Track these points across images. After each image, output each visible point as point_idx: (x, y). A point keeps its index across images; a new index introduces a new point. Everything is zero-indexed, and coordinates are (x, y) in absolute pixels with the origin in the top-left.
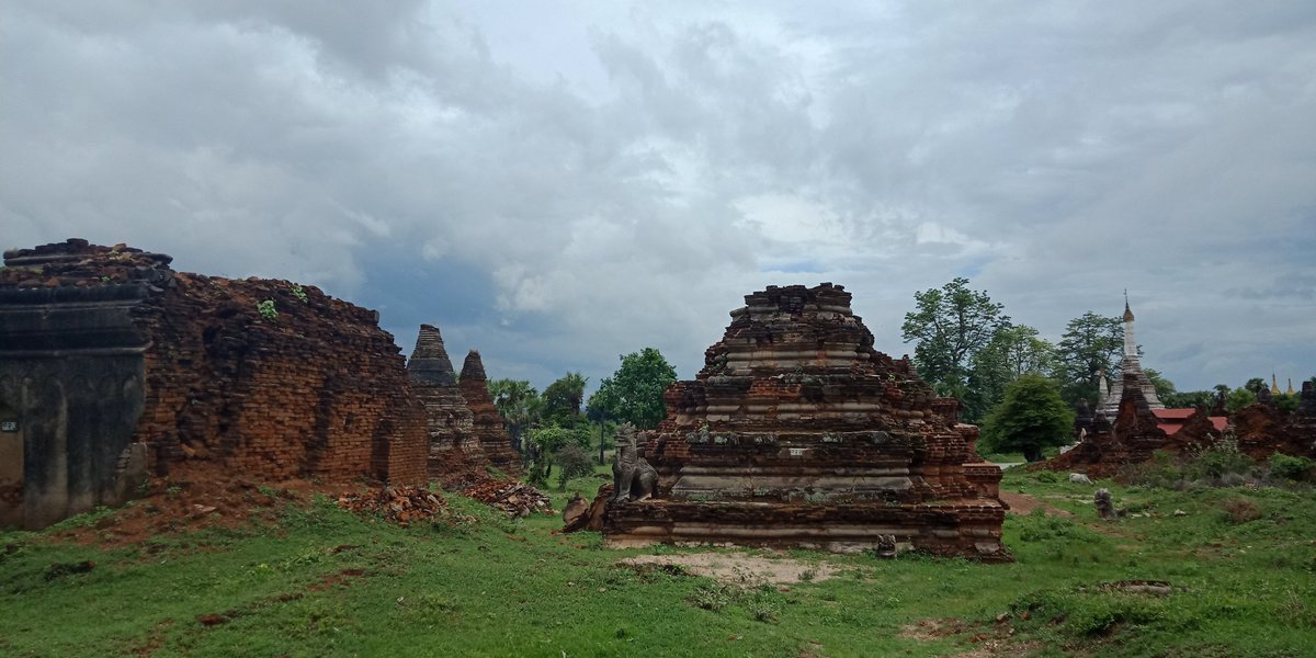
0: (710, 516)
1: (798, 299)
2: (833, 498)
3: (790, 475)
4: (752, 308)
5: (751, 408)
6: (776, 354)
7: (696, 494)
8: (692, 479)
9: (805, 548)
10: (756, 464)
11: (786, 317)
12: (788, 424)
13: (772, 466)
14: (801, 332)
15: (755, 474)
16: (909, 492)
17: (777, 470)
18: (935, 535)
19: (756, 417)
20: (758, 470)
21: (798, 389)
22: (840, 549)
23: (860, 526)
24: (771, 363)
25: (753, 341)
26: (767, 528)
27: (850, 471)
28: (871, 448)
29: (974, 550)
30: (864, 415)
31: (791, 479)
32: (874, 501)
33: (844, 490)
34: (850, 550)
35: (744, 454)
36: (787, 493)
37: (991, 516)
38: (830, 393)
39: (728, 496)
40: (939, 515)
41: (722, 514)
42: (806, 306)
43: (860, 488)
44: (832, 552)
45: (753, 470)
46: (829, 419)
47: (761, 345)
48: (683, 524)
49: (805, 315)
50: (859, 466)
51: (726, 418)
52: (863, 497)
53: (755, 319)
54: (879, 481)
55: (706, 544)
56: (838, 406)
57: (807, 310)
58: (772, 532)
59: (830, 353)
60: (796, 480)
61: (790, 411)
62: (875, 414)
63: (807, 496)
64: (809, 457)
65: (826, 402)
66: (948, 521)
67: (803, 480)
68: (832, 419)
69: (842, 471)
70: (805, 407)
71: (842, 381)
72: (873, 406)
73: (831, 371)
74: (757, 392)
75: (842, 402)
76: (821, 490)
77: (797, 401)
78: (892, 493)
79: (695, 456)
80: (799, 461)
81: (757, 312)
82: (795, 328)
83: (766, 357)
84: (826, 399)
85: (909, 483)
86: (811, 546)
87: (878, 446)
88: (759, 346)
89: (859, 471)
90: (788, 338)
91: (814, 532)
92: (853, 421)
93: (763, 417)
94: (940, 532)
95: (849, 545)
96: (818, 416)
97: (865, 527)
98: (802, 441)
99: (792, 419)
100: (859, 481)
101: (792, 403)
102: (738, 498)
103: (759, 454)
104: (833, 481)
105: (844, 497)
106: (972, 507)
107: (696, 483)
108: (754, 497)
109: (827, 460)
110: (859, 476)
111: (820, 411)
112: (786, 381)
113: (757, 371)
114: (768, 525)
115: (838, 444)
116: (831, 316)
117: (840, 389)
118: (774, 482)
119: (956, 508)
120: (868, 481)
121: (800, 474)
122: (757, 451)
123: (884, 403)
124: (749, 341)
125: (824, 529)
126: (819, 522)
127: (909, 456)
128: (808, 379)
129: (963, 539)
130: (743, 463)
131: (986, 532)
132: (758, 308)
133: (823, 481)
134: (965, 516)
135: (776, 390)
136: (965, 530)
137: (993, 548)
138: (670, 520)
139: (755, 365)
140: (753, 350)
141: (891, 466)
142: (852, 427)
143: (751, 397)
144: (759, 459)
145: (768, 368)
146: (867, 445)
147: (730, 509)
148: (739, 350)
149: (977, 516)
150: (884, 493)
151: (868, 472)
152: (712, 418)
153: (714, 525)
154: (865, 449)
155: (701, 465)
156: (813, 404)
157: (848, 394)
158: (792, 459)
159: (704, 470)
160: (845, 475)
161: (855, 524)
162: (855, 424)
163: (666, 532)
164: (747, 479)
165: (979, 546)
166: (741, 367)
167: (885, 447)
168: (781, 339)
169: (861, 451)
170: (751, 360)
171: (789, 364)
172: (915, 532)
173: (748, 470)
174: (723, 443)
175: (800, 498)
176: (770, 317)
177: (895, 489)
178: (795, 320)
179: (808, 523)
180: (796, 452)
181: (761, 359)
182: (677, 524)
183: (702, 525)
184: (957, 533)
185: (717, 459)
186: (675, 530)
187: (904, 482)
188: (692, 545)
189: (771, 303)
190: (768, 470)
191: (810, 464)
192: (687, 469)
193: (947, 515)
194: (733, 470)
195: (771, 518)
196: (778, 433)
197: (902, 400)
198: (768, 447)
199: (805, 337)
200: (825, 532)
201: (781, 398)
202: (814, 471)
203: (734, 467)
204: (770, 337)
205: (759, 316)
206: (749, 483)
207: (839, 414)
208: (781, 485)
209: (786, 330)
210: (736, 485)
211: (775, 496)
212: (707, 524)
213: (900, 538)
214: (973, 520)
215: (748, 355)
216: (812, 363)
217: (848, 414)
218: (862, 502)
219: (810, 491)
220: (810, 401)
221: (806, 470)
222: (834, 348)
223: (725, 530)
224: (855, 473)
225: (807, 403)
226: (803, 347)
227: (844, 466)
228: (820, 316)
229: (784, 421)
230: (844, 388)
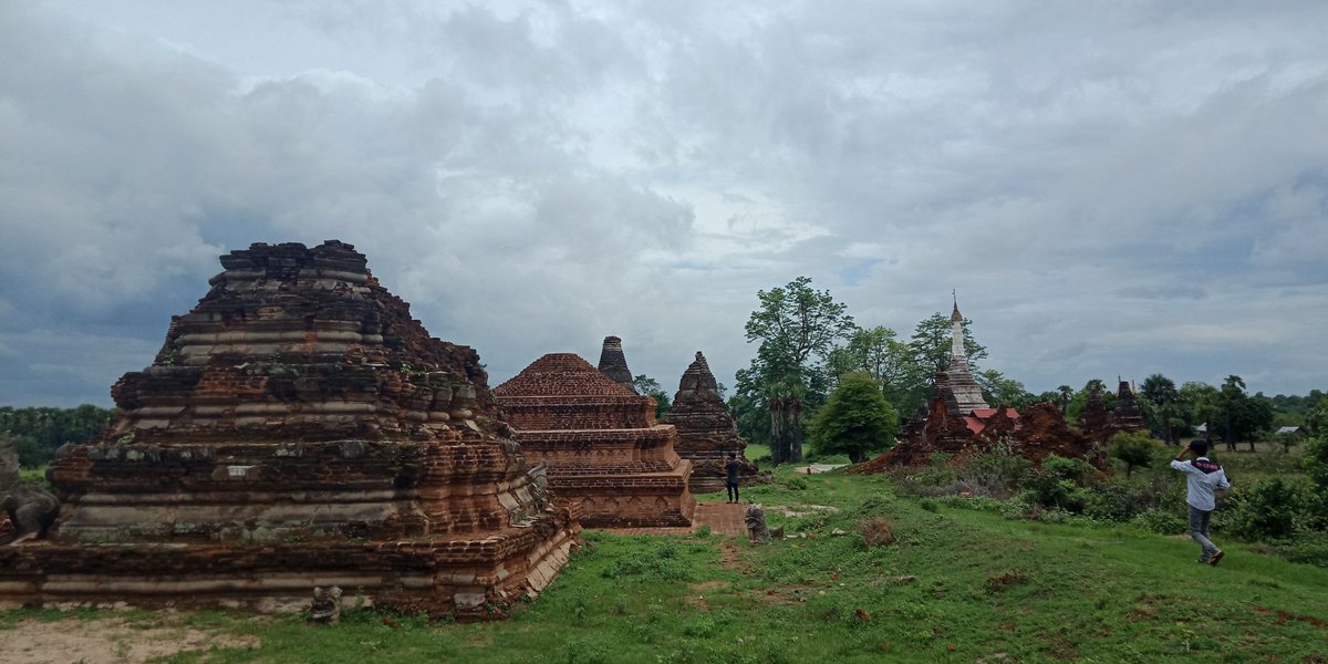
0: (97, 564)
1: (291, 262)
2: (282, 535)
3: (232, 503)
4: (230, 273)
5: (200, 410)
6: (251, 336)
7: (93, 533)
8: (95, 512)
9: (223, 608)
10: (186, 490)
11: (275, 285)
12: (247, 432)
13: (207, 491)
14: (282, 306)
15: (183, 502)
16: (387, 523)
17: (213, 496)
18: (403, 586)
19: (205, 422)
20: (187, 497)
21: (263, 383)
22: (271, 608)
23: (305, 575)
24: (241, 348)
25: (218, 317)
26: (178, 580)
27: (313, 495)
28: (339, 463)
29: (452, 603)
30: (350, 418)
31: (231, 509)
32: (336, 537)
33: (298, 522)
34: (285, 608)
35: (166, 474)
36: (218, 530)
37: (478, 557)
38: (304, 388)
39: (137, 535)
40: (407, 556)
41: (114, 562)
42: (302, 272)
43: (321, 519)
44: (260, 613)
45: (181, 496)
46: (303, 424)
47: (229, 322)
48: (63, 578)
49: (301, 283)
50: (325, 488)
51: (164, 424)
52: (321, 533)
53: (230, 288)
54: (350, 510)
55: (88, 605)
56: (317, 406)
57: (304, 277)
58: (182, 586)
59: (321, 334)
60: (237, 511)
61: (254, 413)
62: (365, 417)
63: (246, 533)
64: (255, 477)
65: (303, 402)
66: (418, 564)
67: (248, 509)
68: (308, 424)
69: (302, 496)
70: (274, 408)
71: (324, 372)
72: (363, 406)
73: (318, 357)
74: (206, 388)
75: (324, 401)
76: (268, 524)
77: (263, 399)
78: (363, 526)
79: (98, 478)
80: (243, 484)
81: (236, 279)
82: (277, 301)
83: (237, 339)
84: (301, 397)
85: (391, 510)
86: (234, 604)
87: (348, 461)
88: (227, 325)
89: (326, 496)
90: (264, 314)
91: (240, 584)
92: (332, 427)
93: (215, 422)
94: (411, 580)
95: (286, 602)
96: (290, 419)
97: (313, 574)
98: (250, 456)
99: (253, 424)
100: (325, 510)
101: (258, 402)
102: (152, 538)
103: (186, 474)
104: (289, 510)
105: (296, 533)
106: (454, 544)
107: (99, 516)
108: (174, 536)
109: (279, 481)
110: (323, 502)
111: (294, 412)
112: (249, 372)
113: (219, 359)
114: (180, 575)
115: (296, 458)
116: (332, 285)
117: (319, 383)
118: (207, 513)
119: (434, 546)
120: (336, 509)
121: (245, 502)
122: (183, 470)
123: (386, 402)
124: (211, 317)
125: (254, 580)
126: (249, 570)
127: (392, 473)
128: (278, 369)
129: (441, 588)
130: (166, 488)
131: (469, 578)
132: (238, 273)
133: (276, 511)
134: (442, 557)
135: (233, 385)
136: (442, 576)
137: (476, 600)
138: (40, 572)
139: (218, 350)
140: (219, 330)
141: (368, 488)
142: (328, 434)
143: (199, 394)
144: (187, 481)
145: (236, 354)
146: (334, 460)
147: (127, 554)
148: (200, 329)
149: (459, 557)
150: (351, 525)
151: (337, 497)
152: (145, 425)
153: (104, 577)
154: (331, 464)
155: (111, 491)
156: (286, 403)
157: (329, 389)
158: (231, 481)
159: (112, 498)
160: (307, 502)
161: (299, 572)
162: (333, 431)
163: (33, 588)
164: (172, 509)
165: (459, 598)
166: (198, 354)
167: (359, 462)
168: (256, 315)
169: (327, 468)
170: (217, 343)
171: (266, 349)
172: (376, 580)
173: (173, 497)
174: (139, 460)
175: (237, 535)
176: (253, 286)
177: (367, 520)
178: (286, 290)
179: (235, 572)
180: (236, 471)
181: (230, 342)
182: (51, 577)
183: (85, 577)
184: (430, 581)
185: (128, 483)
186: (47, 586)
187: (382, 510)
188: (65, 607)
189: (257, 267)
190: (201, 496)
191: (259, 488)
192: (90, 497)
193: (418, 557)
194: (153, 498)
195: (180, 566)
196: (219, 445)
197: (411, 397)
198: (202, 464)
199: (289, 312)
200: (255, 585)
201: (241, 395)
202: (264, 496)
203: (157, 492)
204: (242, 312)
205: (238, 283)
206: (170, 515)
207: (318, 417)
208: (216, 517)
209: (264, 303)
210: (152, 518)
211: (203, 534)
212: (93, 577)
213: (348, 591)
214: (454, 562)
215: (211, 337)
216: (296, 348)
217: (330, 417)
218: (320, 539)
219: (252, 525)
220: (280, 399)
221: (253, 495)
222: (327, 328)
223: (115, 586)
224: (319, 498)
225: (276, 403)
226: (286, 326)
227: (305, 489)
228: (318, 284)
229: (241, 428)
230: (325, 382)
